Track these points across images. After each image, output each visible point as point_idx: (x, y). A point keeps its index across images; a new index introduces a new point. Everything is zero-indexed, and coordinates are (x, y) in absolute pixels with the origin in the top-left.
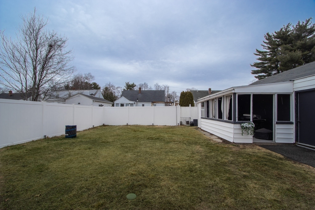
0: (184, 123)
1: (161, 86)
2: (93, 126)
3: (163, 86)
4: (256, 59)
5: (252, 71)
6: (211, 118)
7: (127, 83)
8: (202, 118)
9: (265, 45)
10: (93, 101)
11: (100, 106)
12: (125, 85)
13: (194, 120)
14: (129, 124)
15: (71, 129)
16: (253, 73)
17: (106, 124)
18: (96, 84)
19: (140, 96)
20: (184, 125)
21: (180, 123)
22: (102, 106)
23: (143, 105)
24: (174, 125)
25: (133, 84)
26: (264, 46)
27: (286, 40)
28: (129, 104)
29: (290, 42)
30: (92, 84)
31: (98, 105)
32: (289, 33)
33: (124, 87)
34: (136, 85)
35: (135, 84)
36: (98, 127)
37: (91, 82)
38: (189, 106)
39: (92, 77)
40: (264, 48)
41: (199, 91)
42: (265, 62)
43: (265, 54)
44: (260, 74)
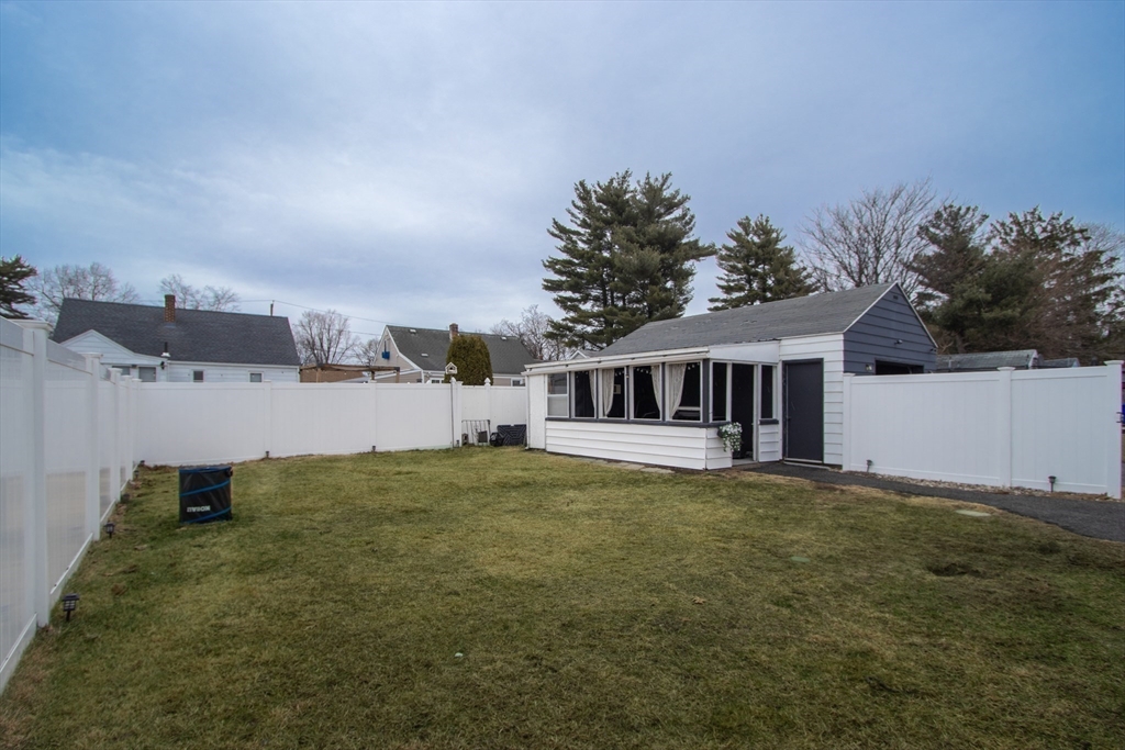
0: (473, 439)
1: (194, 289)
3: (211, 295)
4: (555, 249)
5: (545, 280)
6: (601, 417)
8: (547, 419)
9: (576, 212)
13: (499, 427)
16: (546, 288)
20: (473, 445)
21: (463, 440)
23: (198, 376)
25: (18, 260)
26: (573, 215)
27: (621, 215)
28: (134, 366)
29: (630, 220)
32: (627, 196)
38: (483, 384)
40: (572, 221)
41: (419, 331)
42: (576, 261)
43: (574, 238)
44: (563, 294)
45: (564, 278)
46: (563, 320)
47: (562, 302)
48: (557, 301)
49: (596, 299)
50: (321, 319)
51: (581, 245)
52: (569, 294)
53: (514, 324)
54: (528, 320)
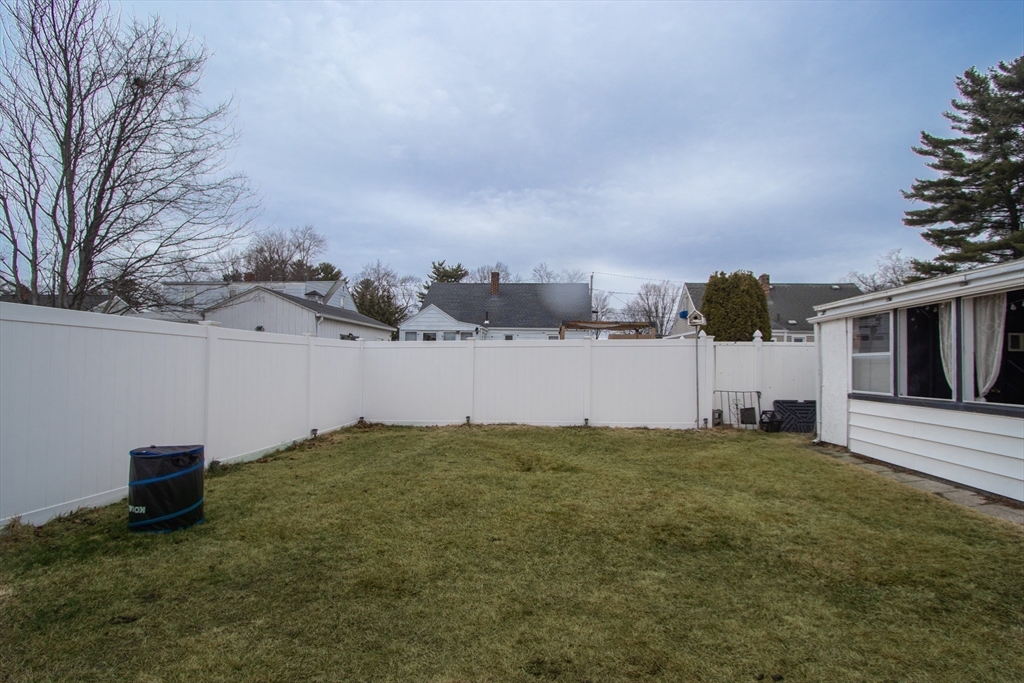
0: (731, 418)
2: (314, 431)
5: (908, 214)
6: (968, 400)
7: (437, 265)
8: (852, 396)
9: (960, 114)
10: (318, 318)
12: (431, 271)
13: (777, 403)
14: (475, 421)
15: (160, 474)
16: (910, 222)
17: (374, 421)
18: (332, 269)
19: (495, 303)
20: (730, 427)
21: (714, 418)
22: (351, 337)
23: (509, 338)
24: (684, 428)
25: (459, 266)
26: (955, 119)
28: (458, 332)
30: (317, 269)
31: (339, 336)
33: (426, 278)
34: (469, 271)
35: (465, 267)
36: (335, 432)
37: (315, 262)
38: (751, 339)
39: (318, 241)
40: (953, 128)
42: (960, 179)
43: (957, 149)
44: (938, 226)
45: (939, 205)
46: (937, 259)
47: (938, 238)
48: (926, 236)
49: (998, 226)
50: (656, 289)
51: (969, 157)
52: (949, 225)
53: (867, 275)
54: (886, 269)
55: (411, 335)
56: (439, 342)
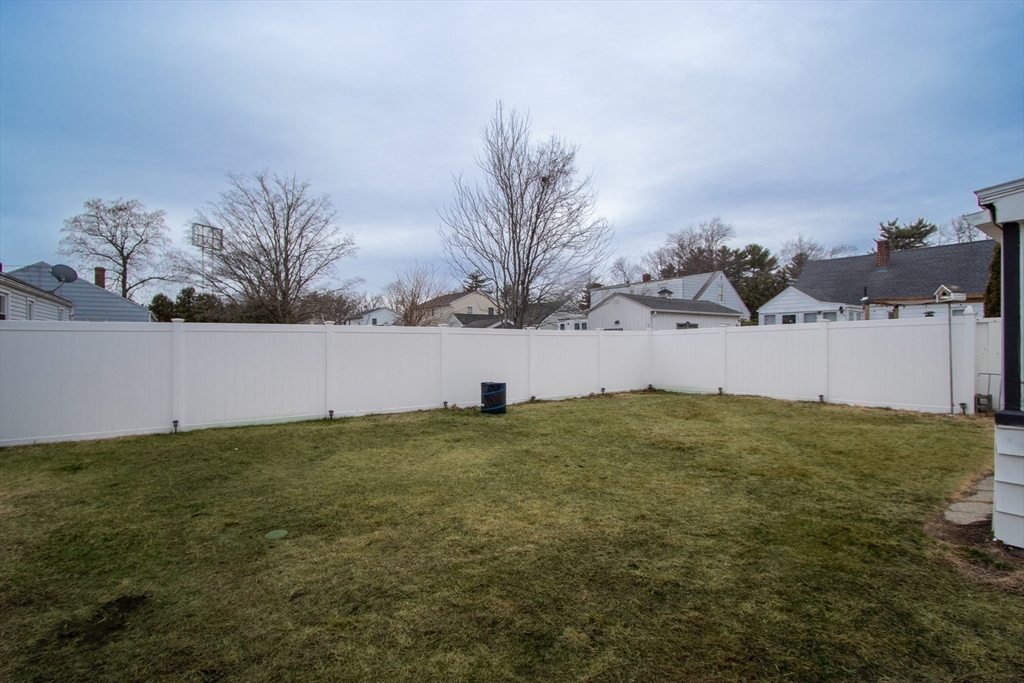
2: (604, 389)
10: (652, 312)
11: (680, 326)
12: (879, 235)
17: (658, 388)
19: (881, 276)
21: (975, 404)
22: (689, 326)
23: (930, 314)
24: (935, 412)
28: (819, 312)
31: (676, 326)
34: (937, 225)
55: (770, 319)
56: (799, 325)
